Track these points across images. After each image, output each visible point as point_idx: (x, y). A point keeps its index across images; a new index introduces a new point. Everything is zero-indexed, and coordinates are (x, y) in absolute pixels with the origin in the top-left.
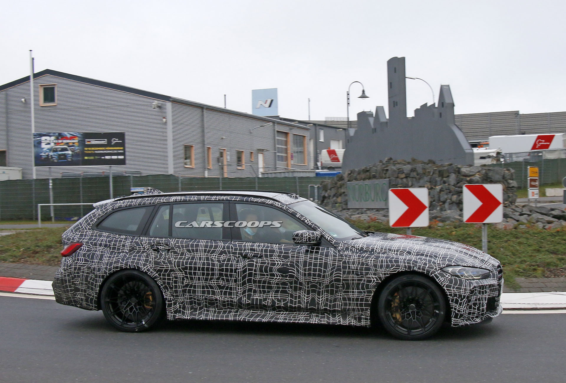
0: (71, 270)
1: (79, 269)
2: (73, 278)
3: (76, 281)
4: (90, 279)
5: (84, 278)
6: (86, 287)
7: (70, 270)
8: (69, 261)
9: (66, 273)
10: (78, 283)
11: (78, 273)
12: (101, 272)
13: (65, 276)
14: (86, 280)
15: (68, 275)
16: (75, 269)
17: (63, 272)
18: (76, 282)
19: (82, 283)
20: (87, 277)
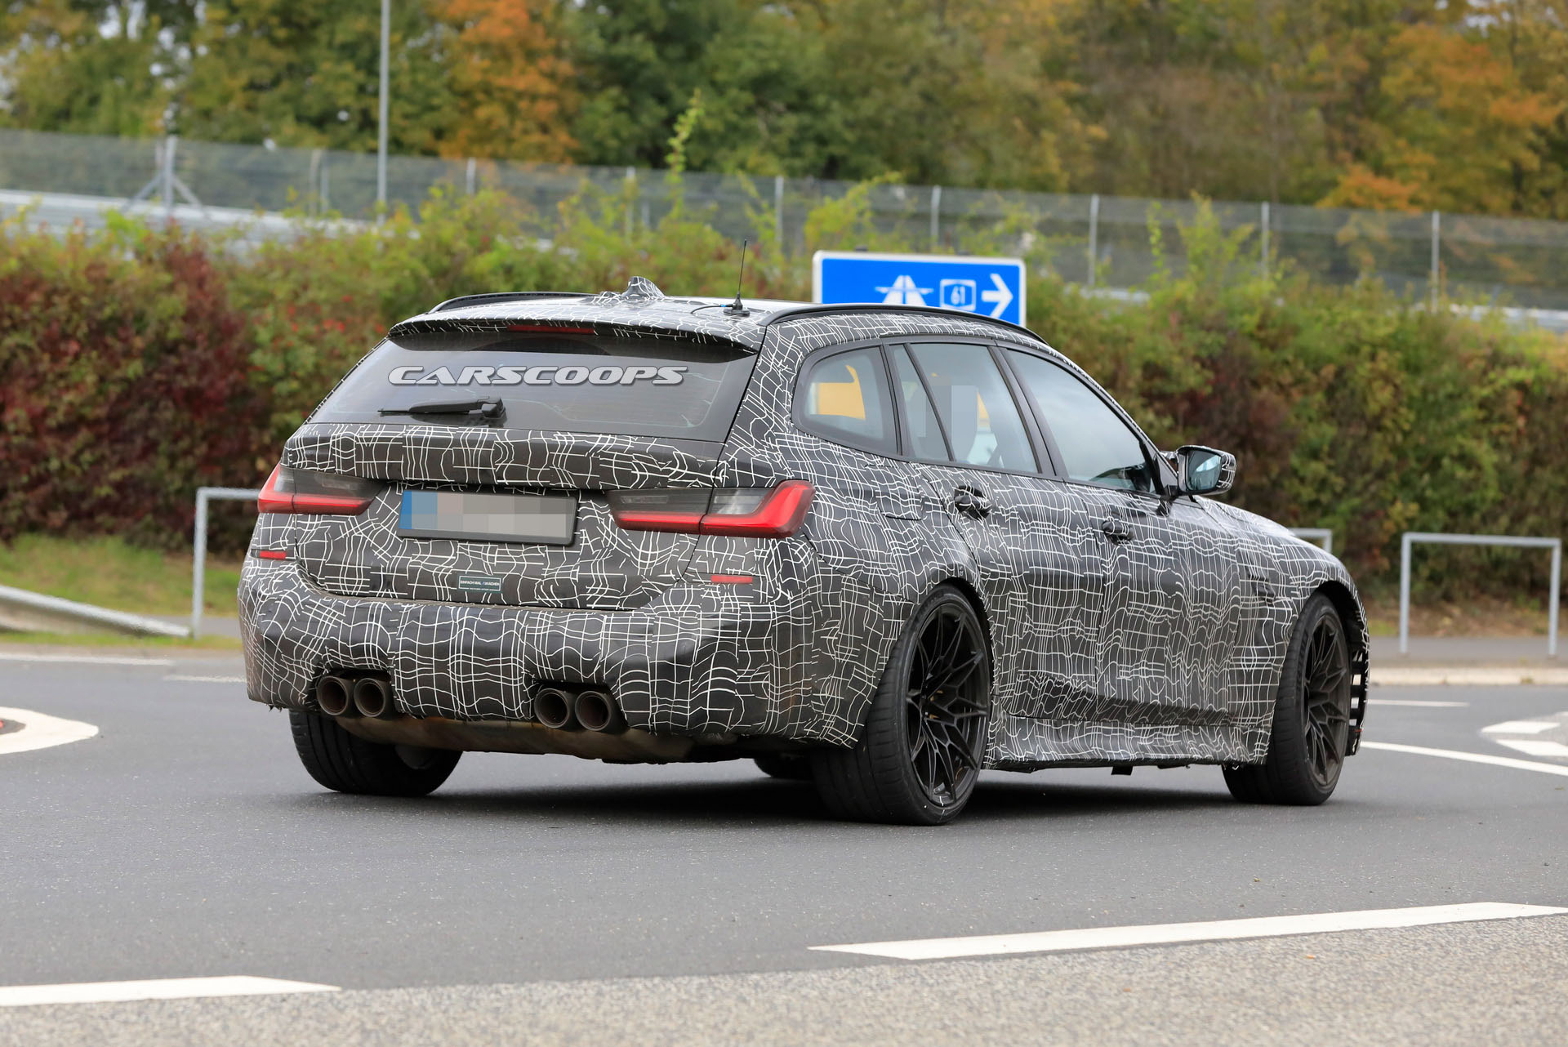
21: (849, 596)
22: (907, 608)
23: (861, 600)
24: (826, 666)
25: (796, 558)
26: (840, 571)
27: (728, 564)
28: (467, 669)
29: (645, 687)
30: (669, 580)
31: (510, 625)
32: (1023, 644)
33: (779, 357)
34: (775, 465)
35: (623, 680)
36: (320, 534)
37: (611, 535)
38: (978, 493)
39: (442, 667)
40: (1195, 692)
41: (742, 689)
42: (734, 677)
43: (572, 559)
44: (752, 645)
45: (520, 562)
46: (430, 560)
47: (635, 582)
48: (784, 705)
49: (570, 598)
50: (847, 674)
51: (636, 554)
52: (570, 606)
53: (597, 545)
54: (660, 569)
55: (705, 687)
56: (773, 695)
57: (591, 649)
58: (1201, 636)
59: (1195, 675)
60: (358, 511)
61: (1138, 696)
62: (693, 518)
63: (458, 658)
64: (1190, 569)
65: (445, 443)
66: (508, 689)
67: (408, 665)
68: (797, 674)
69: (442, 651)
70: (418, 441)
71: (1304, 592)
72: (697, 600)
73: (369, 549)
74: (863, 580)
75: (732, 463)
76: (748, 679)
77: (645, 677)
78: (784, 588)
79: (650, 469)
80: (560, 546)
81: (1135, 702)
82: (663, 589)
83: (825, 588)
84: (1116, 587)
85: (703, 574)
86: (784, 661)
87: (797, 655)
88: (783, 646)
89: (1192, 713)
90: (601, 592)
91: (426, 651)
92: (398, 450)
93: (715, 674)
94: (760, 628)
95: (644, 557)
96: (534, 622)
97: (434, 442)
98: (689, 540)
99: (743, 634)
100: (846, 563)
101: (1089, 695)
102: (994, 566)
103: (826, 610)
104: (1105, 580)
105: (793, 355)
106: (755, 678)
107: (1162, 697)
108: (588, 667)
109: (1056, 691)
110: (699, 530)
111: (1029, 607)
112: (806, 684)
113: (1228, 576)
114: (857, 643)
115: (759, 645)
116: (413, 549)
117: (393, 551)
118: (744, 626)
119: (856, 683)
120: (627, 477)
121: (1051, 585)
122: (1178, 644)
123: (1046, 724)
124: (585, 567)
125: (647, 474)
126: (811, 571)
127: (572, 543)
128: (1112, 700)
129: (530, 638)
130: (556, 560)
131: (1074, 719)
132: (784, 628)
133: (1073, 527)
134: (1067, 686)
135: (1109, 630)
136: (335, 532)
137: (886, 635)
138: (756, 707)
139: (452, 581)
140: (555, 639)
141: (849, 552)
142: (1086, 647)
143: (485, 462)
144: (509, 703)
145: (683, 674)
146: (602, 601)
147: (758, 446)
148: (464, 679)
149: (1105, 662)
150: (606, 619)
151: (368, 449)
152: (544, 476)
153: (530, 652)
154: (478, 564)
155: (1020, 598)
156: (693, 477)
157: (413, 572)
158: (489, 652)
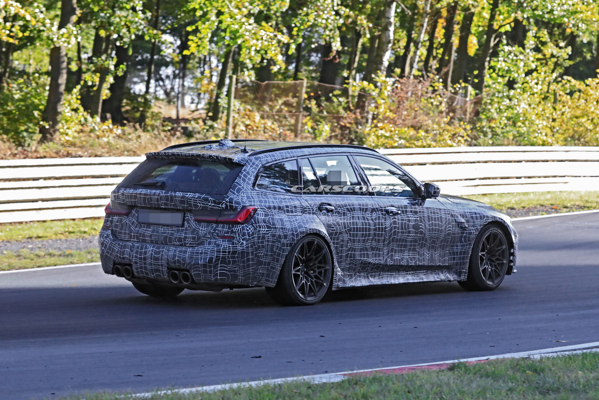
21: (268, 241)
22: (291, 244)
23: (273, 242)
24: (260, 263)
26: (265, 234)
27: (225, 233)
28: (151, 264)
29: (199, 271)
30: (208, 238)
31: (163, 251)
32: (349, 250)
33: (251, 166)
35: (193, 268)
36: (117, 222)
39: (145, 264)
41: (229, 271)
42: (226, 267)
43: (182, 230)
44: (232, 258)
46: (146, 230)
47: (199, 238)
48: (244, 276)
53: (189, 226)
54: (206, 234)
55: (217, 271)
56: (240, 273)
57: (184, 259)
58: (434, 242)
59: (432, 255)
60: (127, 215)
61: (404, 263)
64: (427, 221)
65: (147, 195)
66: (163, 271)
67: (136, 263)
68: (248, 266)
69: (145, 259)
70: (140, 194)
71: (481, 225)
72: (215, 244)
73: (130, 227)
75: (227, 202)
77: (199, 268)
78: (243, 240)
79: (203, 204)
80: (179, 227)
82: (207, 240)
83: (259, 239)
84: (391, 230)
85: (218, 236)
86: (243, 262)
87: (248, 260)
91: (140, 259)
92: (136, 197)
93: (220, 267)
94: (234, 253)
95: (202, 230)
96: (168, 250)
97: (145, 194)
98: (214, 225)
99: (229, 254)
100: (267, 231)
101: (380, 264)
102: (333, 228)
103: (259, 246)
104: (386, 228)
105: (257, 166)
107: (415, 263)
108: (184, 264)
109: (365, 264)
110: (217, 222)
111: (350, 239)
112: (252, 269)
113: (446, 223)
115: (234, 257)
116: (141, 227)
117: (136, 227)
118: (229, 252)
119: (272, 267)
120: (196, 206)
121: (360, 231)
122: (422, 246)
123: (362, 274)
124: (186, 234)
127: (183, 225)
128: (392, 265)
129: (168, 255)
130: (178, 231)
131: (376, 272)
133: (372, 212)
134: (370, 262)
135: (389, 243)
136: (121, 221)
139: (151, 236)
140: (174, 256)
142: (379, 249)
143: (158, 201)
144: (163, 275)
145: (210, 267)
146: (190, 244)
147: (237, 196)
149: (388, 253)
150: (190, 250)
152: (174, 205)
153: (168, 260)
154: (157, 232)
155: (346, 237)
157: (140, 233)
158: (157, 259)
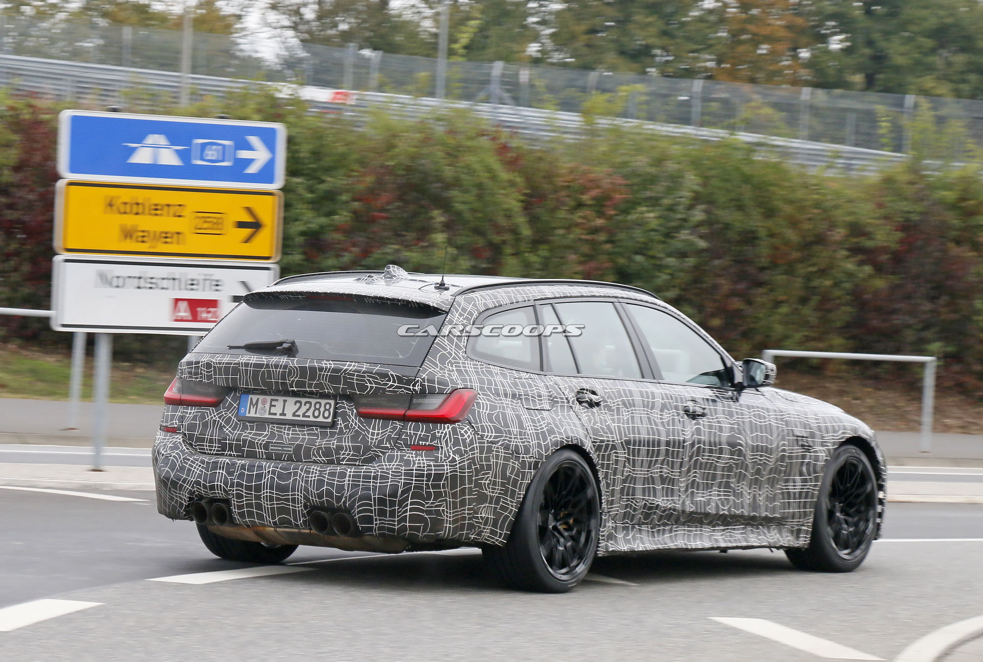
0: (474, 454)
1: (490, 450)
2: (477, 472)
3: (482, 479)
4: (511, 473)
5: (499, 469)
6: (501, 490)
7: (472, 454)
8: (466, 432)
9: (464, 461)
10: (487, 482)
11: (488, 459)
12: (533, 454)
13: (462, 468)
14: (504, 476)
15: (469, 467)
16: (482, 450)
17: (457, 459)
18: (483, 482)
19: (495, 483)
20: (505, 467)
25: (462, 435)
34: (452, 380)
37: (355, 422)
38: (594, 393)
40: (754, 505)
45: (303, 437)
49: (331, 457)
50: (497, 503)
51: (368, 432)
52: (331, 462)
62: (401, 411)
63: (267, 492)
74: (507, 447)
76: (432, 507)
81: (709, 513)
88: (453, 486)
89: (753, 518)
90: (348, 454)
106: (437, 506)
114: (503, 485)
125: (374, 385)
126: (471, 442)
132: (454, 477)
137: (522, 479)
138: (437, 523)
141: (498, 430)
148: (270, 505)
151: (220, 369)
156: (401, 388)
